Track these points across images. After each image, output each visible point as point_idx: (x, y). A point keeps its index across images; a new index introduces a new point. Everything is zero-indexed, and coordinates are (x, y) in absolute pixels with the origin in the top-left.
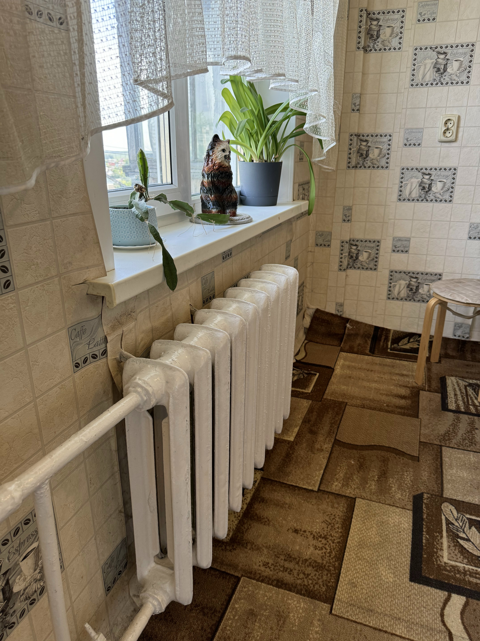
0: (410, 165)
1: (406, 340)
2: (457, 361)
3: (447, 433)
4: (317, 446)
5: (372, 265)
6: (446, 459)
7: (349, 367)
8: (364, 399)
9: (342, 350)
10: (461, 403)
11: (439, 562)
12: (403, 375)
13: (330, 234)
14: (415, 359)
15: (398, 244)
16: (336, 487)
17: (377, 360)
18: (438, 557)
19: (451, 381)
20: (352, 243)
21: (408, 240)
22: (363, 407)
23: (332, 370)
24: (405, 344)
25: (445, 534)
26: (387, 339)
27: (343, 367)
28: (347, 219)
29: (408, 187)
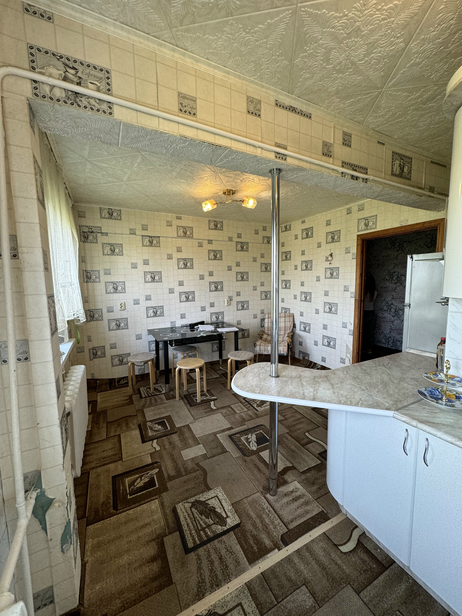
0: (111, 318)
1: (122, 381)
2: (142, 382)
3: (144, 405)
4: (101, 427)
5: (103, 356)
6: (145, 412)
7: (103, 397)
8: (113, 406)
9: (98, 392)
10: (146, 394)
11: (148, 436)
12: (124, 393)
13: (83, 347)
14: (128, 386)
15: (112, 346)
16: (112, 434)
17: (113, 391)
19: (142, 389)
20: (94, 348)
21: (116, 344)
22: (114, 408)
23: (97, 401)
24: (122, 382)
25: (149, 429)
26: (115, 382)
27: (101, 398)
28: (90, 340)
29: (112, 326)
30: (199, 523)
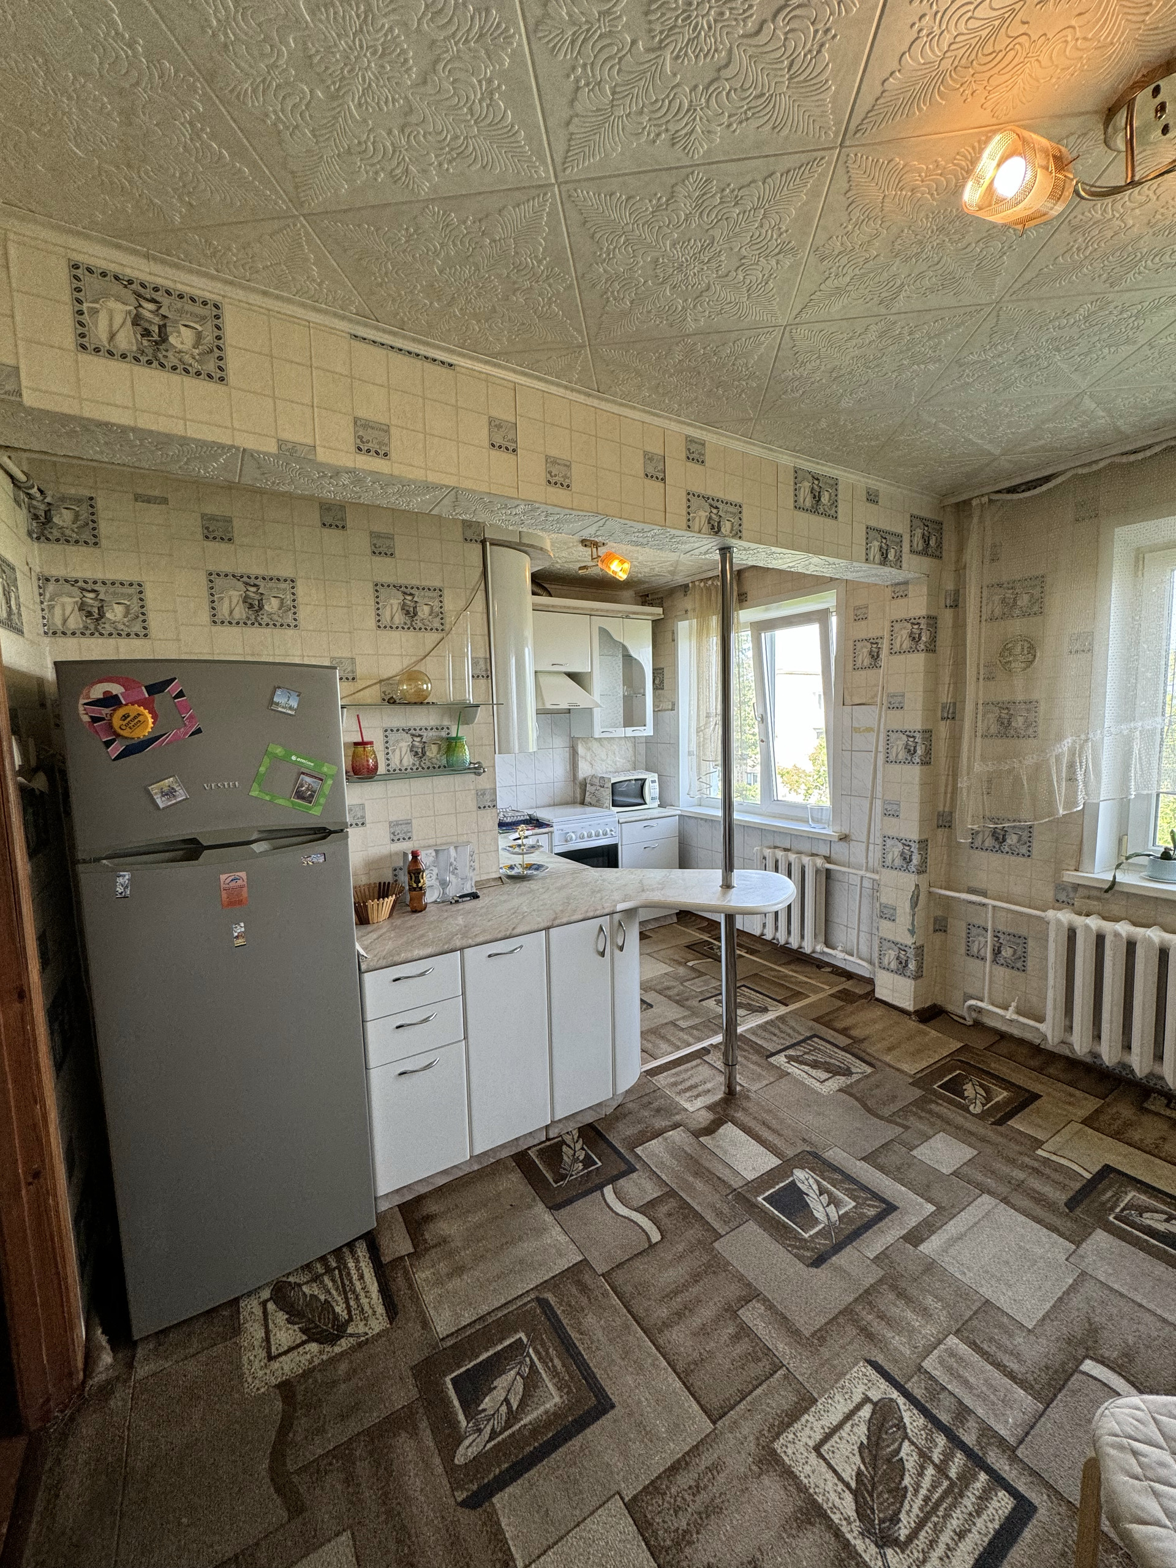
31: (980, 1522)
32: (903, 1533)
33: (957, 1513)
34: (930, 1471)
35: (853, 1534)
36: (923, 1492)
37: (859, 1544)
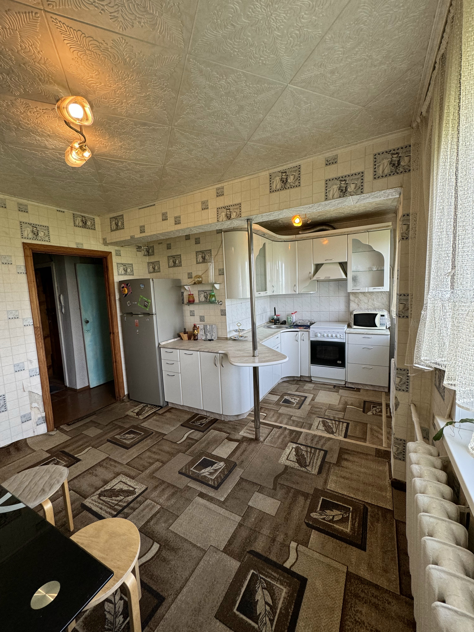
11: (289, 589)
18: (288, 593)
25: (278, 611)
30: (310, 456)
31: (104, 512)
32: (102, 498)
33: (106, 508)
34: (116, 502)
35: (102, 489)
36: (111, 501)
37: (100, 490)
